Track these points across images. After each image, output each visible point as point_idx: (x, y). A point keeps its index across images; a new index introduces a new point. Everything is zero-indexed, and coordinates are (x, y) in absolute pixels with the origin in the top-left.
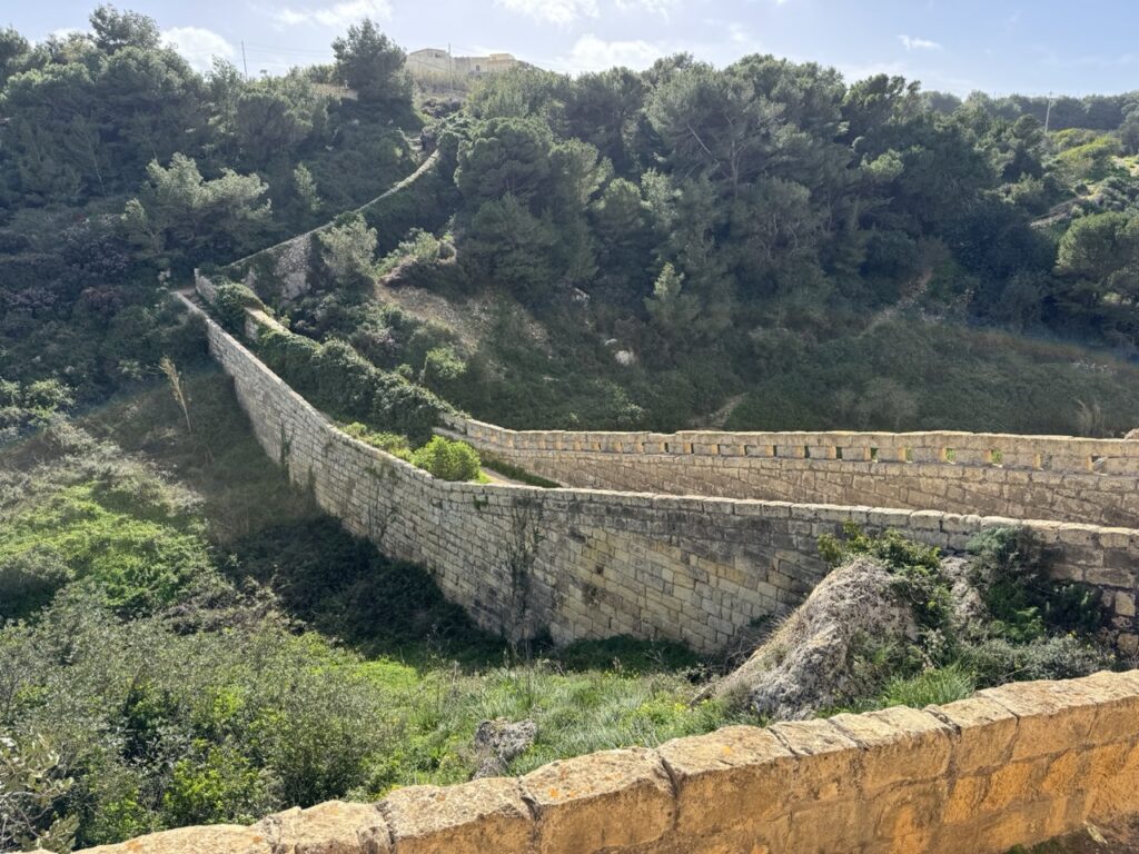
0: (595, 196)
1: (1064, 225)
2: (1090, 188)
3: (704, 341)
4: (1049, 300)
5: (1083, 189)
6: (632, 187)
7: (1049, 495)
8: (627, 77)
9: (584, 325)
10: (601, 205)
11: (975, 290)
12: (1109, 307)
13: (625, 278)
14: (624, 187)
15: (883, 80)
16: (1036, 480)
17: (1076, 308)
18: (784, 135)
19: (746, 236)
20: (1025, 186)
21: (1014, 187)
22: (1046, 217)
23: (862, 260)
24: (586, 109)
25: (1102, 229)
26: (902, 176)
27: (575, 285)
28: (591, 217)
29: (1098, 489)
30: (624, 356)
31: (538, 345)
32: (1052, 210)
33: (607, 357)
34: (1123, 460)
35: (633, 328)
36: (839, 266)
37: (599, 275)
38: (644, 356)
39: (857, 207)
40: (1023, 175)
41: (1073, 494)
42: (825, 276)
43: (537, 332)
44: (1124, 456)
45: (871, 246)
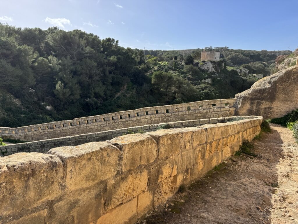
0: (34, 62)
1: (151, 74)
2: (155, 67)
3: (73, 102)
4: (151, 90)
5: (153, 67)
6: (46, 60)
7: (169, 118)
8: (40, 30)
9: (34, 99)
10: (36, 64)
11: (136, 88)
12: (162, 91)
13: (46, 85)
14: (43, 60)
15: (110, 39)
16: (166, 115)
17: (156, 91)
18: (88, 49)
19: (81, 74)
20: (142, 66)
21: (141, 67)
22: (148, 73)
23: (111, 81)
24: (28, 38)
25: (159, 74)
26: (117, 61)
27: (29, 87)
28: (33, 68)
29: (179, 115)
30: (48, 108)
31: (18, 106)
32: (148, 72)
33: (43, 108)
34: (182, 108)
35: (51, 99)
36: (106, 83)
37: (37, 84)
38: (55, 107)
39: (108, 68)
40: (142, 64)
41: (174, 117)
42: (103, 85)
43: (17, 102)
44: (182, 107)
45: (113, 78)
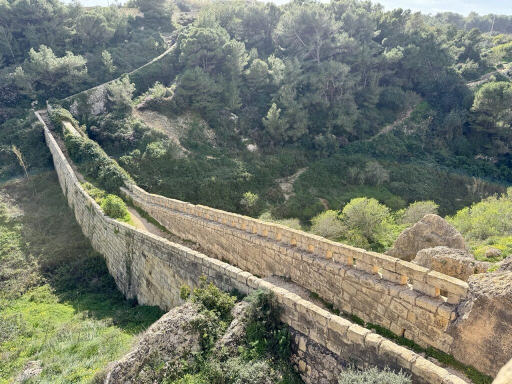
0: (246, 67)
2: (505, 66)
4: (467, 124)
6: (264, 63)
7: (308, 268)
8: (273, 8)
9: (234, 131)
10: (248, 72)
11: (434, 117)
12: (498, 128)
13: (256, 109)
14: (259, 63)
15: (400, 11)
17: (479, 129)
18: (343, 38)
19: (317, 89)
20: (469, 65)
21: (464, 66)
22: (477, 81)
23: (376, 102)
24: (251, 24)
25: (495, 90)
26: (403, 59)
27: (231, 111)
28: (244, 78)
30: (251, 147)
31: (209, 141)
32: (482, 77)
33: (243, 147)
34: (339, 255)
35: (256, 134)
36: (366, 104)
37: (244, 106)
38: (261, 147)
39: (376, 76)
40: (468, 60)
41: (316, 270)
42: (358, 109)
43: (210, 134)
44: (340, 253)
45: (382, 95)
